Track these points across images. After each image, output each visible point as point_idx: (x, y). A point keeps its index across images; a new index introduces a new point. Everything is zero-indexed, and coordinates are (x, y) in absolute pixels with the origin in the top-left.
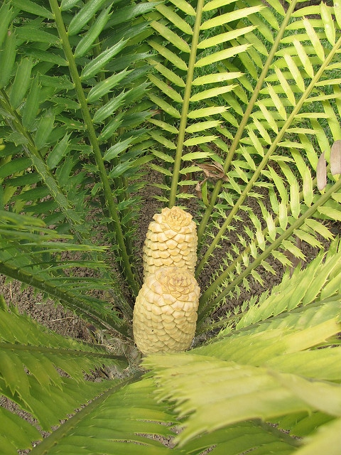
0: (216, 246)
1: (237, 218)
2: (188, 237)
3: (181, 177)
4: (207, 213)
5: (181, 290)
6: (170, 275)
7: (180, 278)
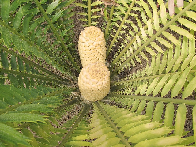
0: (115, 41)
1: (125, 27)
2: (100, 42)
3: (92, 8)
4: (109, 23)
5: (100, 76)
6: (94, 69)
7: (99, 70)
